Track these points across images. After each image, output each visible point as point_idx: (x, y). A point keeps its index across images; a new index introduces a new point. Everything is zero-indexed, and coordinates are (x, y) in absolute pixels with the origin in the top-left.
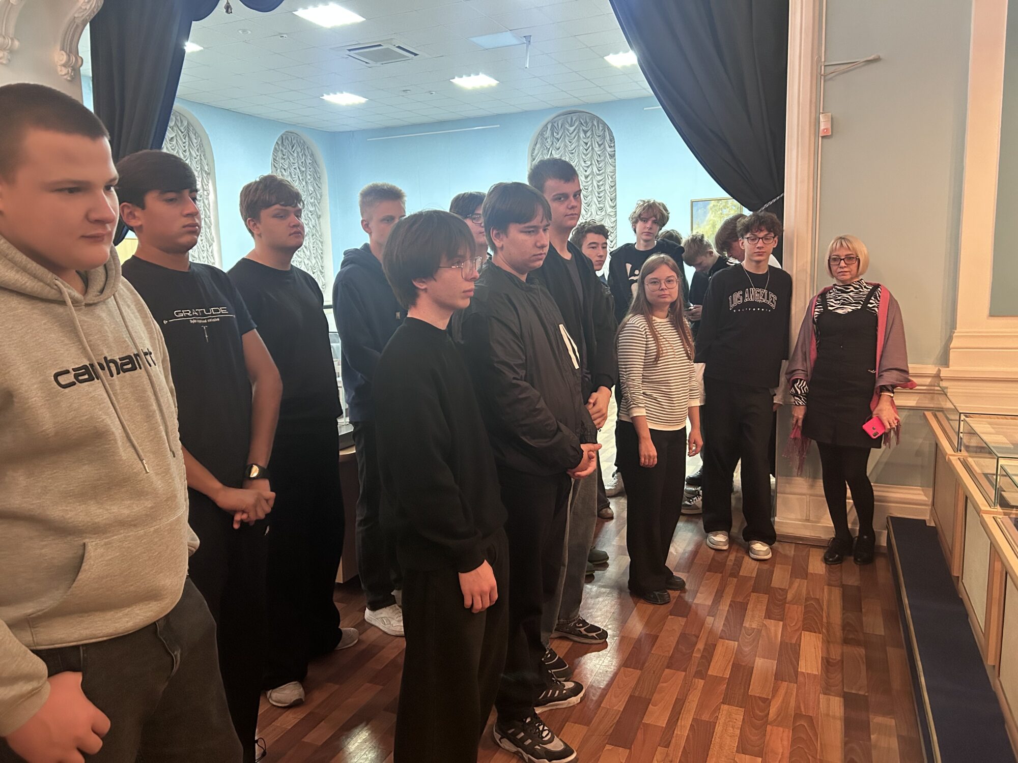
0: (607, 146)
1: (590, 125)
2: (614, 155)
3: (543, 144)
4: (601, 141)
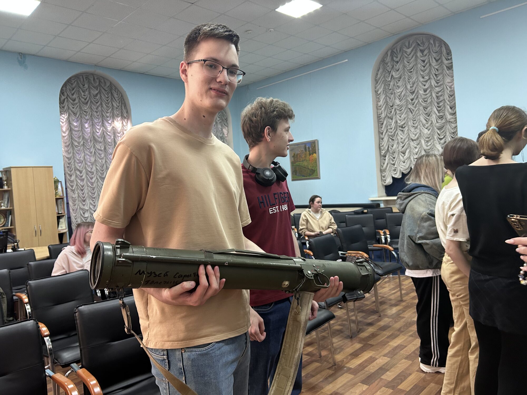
0: (444, 59)
1: (426, 44)
2: (452, 66)
3: (384, 69)
4: (438, 56)
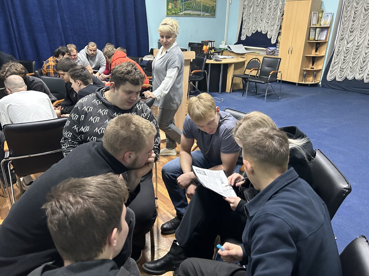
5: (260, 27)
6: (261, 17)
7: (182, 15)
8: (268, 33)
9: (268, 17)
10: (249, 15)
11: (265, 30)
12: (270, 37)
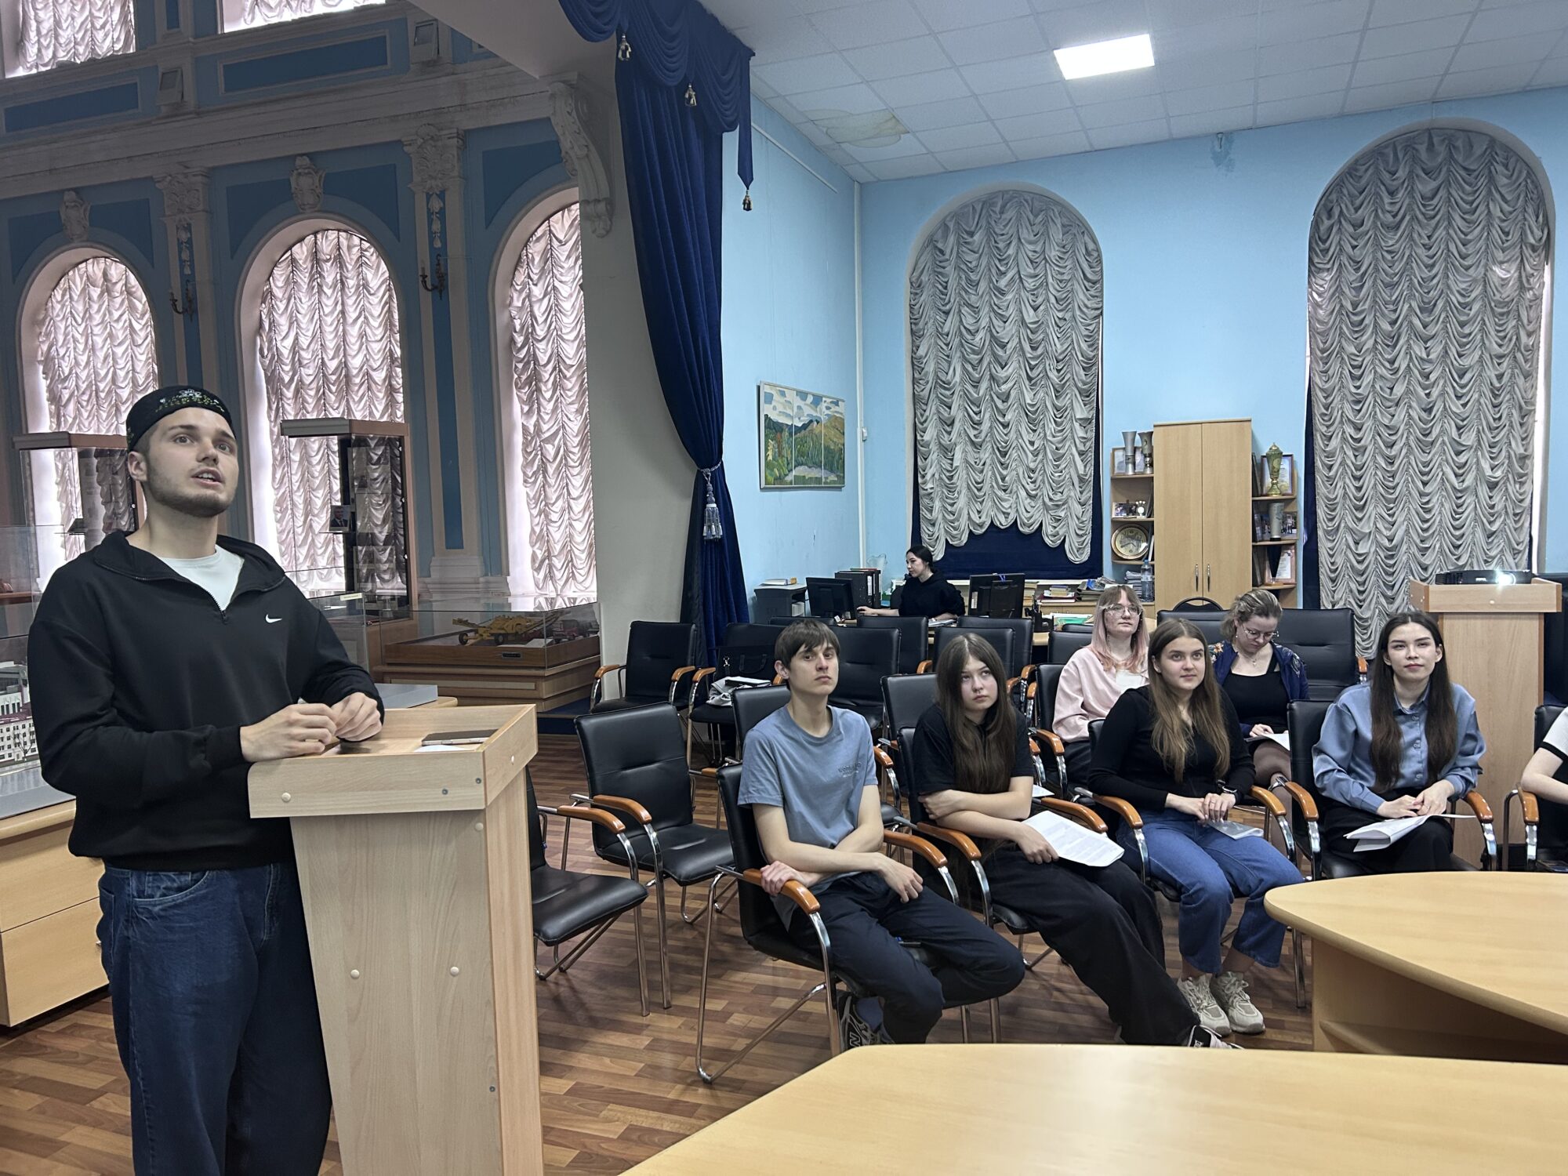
5: (1004, 513)
6: (1003, 479)
7: (791, 483)
8: (1048, 529)
9: (1030, 478)
10: (948, 474)
11: (1031, 521)
12: (1059, 542)
